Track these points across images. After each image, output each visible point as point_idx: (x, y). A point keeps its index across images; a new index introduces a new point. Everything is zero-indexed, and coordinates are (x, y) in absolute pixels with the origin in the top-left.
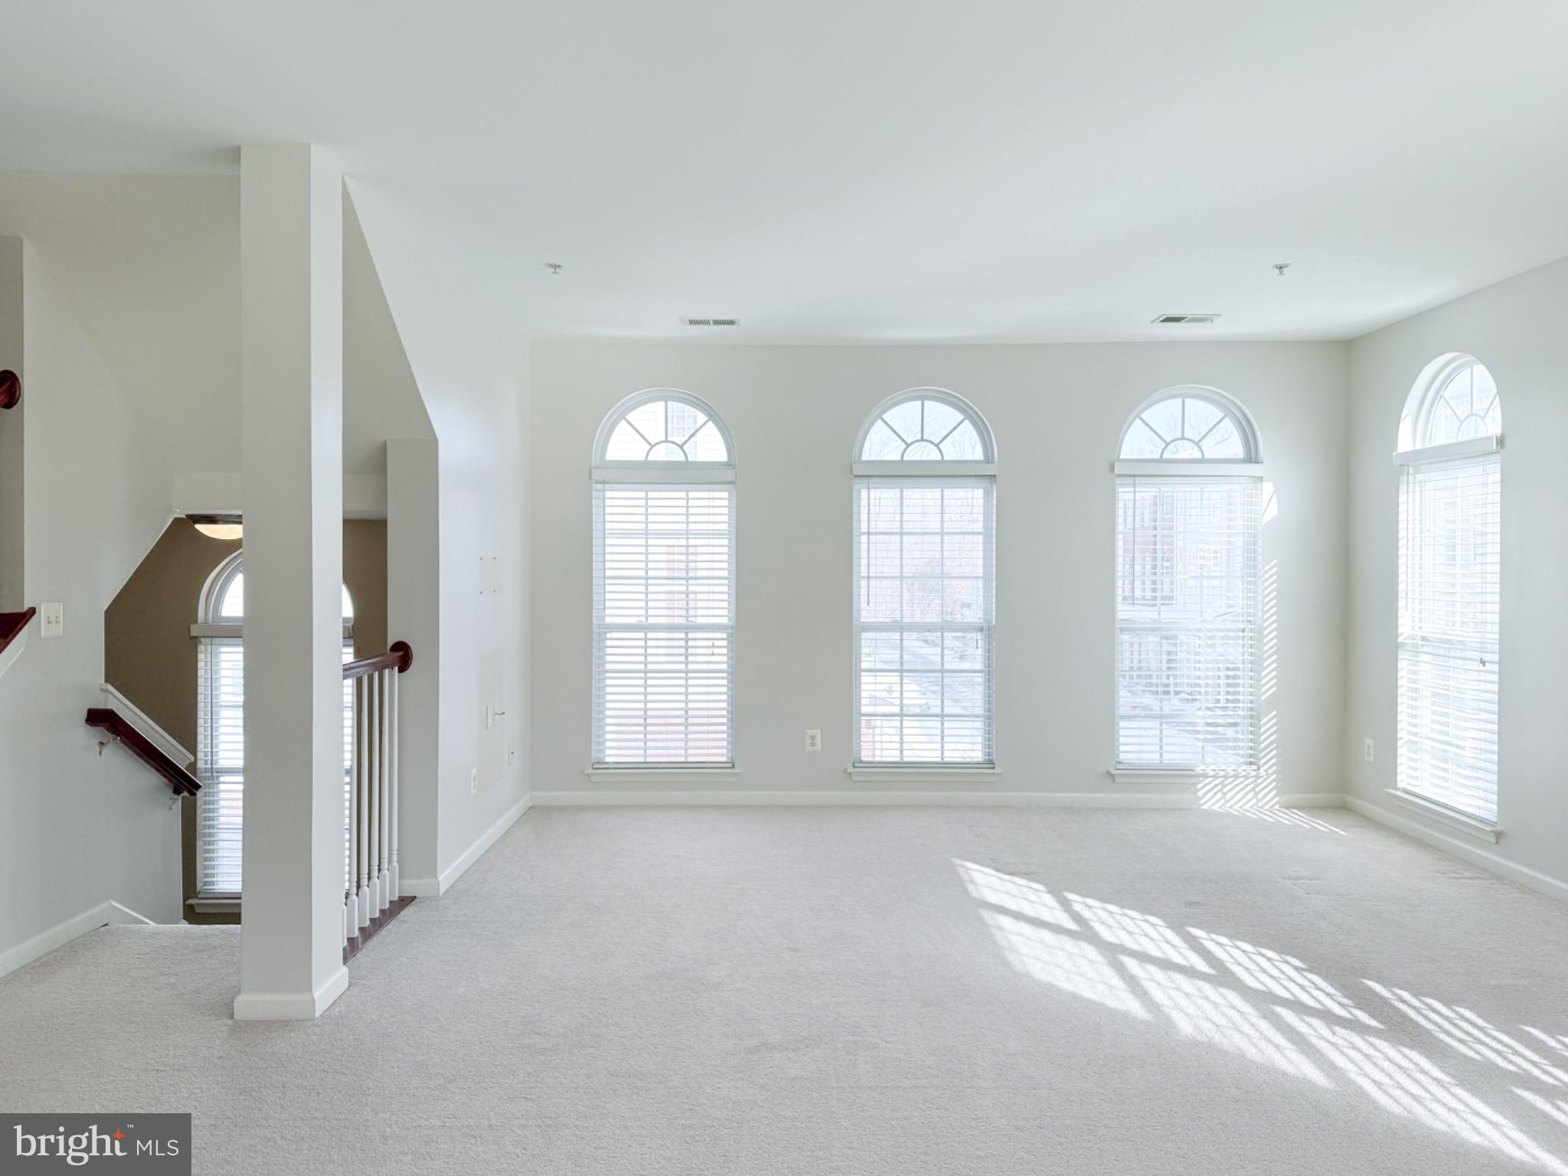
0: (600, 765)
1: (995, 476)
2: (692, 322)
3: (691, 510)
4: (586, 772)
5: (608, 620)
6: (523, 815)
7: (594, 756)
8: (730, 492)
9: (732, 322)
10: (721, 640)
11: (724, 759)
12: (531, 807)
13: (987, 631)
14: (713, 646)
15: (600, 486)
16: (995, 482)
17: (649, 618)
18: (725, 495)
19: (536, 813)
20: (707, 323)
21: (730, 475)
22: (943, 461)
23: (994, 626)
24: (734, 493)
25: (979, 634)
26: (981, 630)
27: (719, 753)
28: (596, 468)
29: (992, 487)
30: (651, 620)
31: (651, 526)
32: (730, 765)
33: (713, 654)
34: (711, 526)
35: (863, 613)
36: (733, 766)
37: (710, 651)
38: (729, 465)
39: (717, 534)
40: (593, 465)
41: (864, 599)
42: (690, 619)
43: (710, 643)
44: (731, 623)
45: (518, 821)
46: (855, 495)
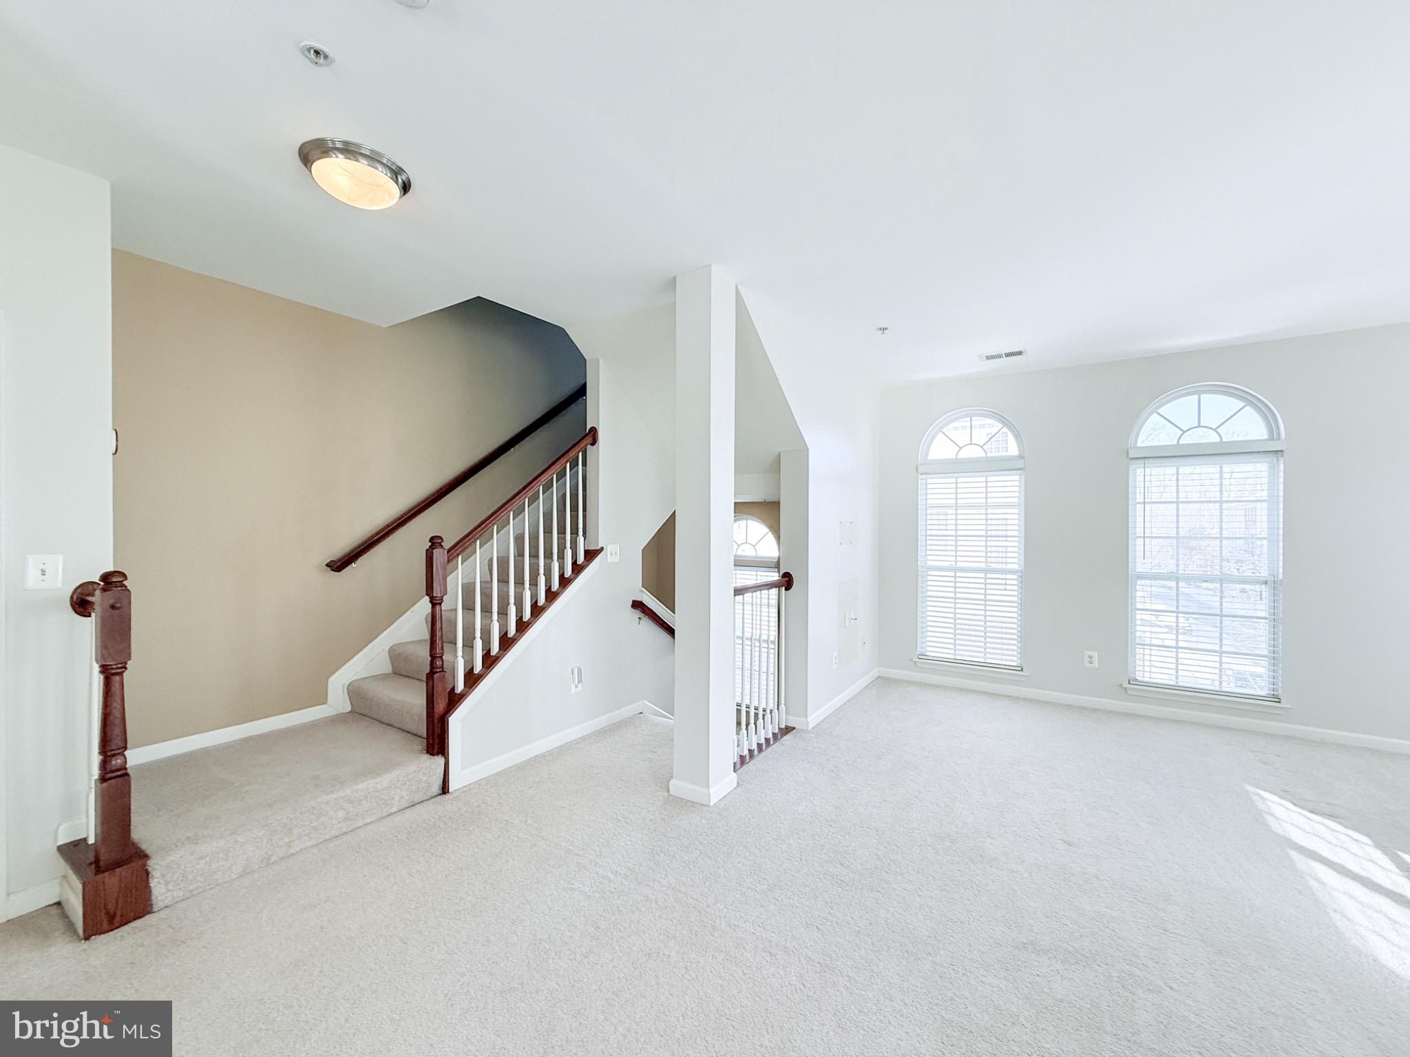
0: (922, 656)
1: (1282, 451)
2: (988, 358)
3: (989, 490)
4: (914, 660)
5: (929, 563)
6: (872, 682)
7: (919, 650)
8: (1020, 475)
9: (1020, 353)
10: (1013, 580)
11: (1015, 664)
12: (879, 677)
13: (1274, 585)
14: (1006, 584)
15: (924, 476)
16: (1282, 456)
17: (958, 563)
18: (1017, 478)
19: (883, 682)
20: (999, 356)
21: (1020, 464)
22: (1221, 442)
23: (1281, 580)
24: (1023, 477)
25: (1263, 586)
26: (1266, 583)
27: (1011, 657)
28: (921, 464)
29: (1278, 461)
30: (959, 564)
31: (959, 501)
32: (1020, 669)
33: (1005, 590)
34: (1005, 500)
35: (1138, 565)
36: (1022, 670)
37: (1004, 587)
38: (1021, 457)
39: (1012, 506)
40: (919, 463)
41: (1140, 554)
42: (989, 564)
43: (1004, 582)
44: (1020, 569)
45: (868, 685)
46: (1131, 474)
